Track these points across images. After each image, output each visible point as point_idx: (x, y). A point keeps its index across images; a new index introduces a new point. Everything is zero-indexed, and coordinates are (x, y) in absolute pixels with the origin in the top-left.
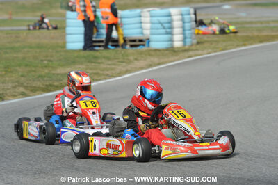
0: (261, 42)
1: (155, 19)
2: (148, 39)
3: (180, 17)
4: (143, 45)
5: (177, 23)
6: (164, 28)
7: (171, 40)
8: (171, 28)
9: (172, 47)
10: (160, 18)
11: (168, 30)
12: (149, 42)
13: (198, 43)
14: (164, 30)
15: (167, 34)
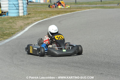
2: (8, 12)
4: (5, 15)
5: (21, 5)
7: (19, 13)
8: (19, 7)
9: (19, 16)
10: (13, 2)
11: (17, 8)
12: (8, 13)
13: (29, 14)
14: (16, 8)
15: (17, 10)
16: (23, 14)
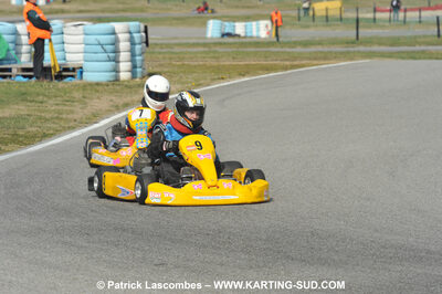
0: (244, 75)
1: (92, 39)
2: (81, 68)
3: (127, 35)
4: (72, 76)
5: (124, 45)
6: (105, 52)
7: (116, 70)
8: (116, 51)
9: (117, 79)
10: (98, 37)
11: (111, 55)
12: (81, 73)
14: (105, 55)
15: (110, 61)
16: (129, 74)
